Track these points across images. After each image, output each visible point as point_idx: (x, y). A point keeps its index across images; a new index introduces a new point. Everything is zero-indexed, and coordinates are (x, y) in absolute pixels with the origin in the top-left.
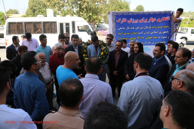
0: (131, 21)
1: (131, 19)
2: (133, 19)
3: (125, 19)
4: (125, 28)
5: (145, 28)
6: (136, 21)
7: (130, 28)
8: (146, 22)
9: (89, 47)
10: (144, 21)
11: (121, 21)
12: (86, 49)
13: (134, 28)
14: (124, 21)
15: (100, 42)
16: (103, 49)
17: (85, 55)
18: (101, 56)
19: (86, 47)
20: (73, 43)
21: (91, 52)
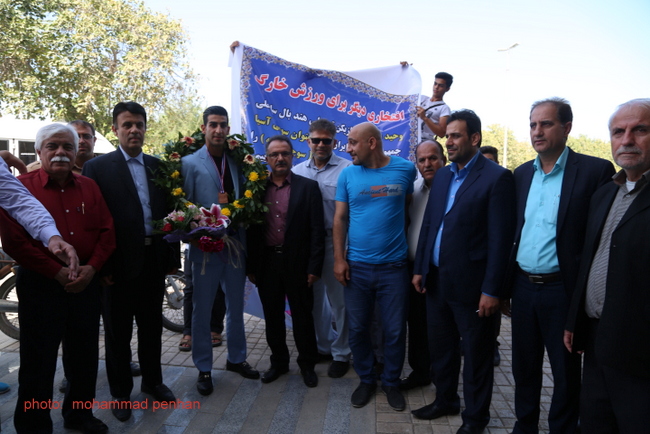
0: (302, 93)
1: (304, 87)
2: (311, 89)
3: (284, 80)
4: (275, 112)
5: (339, 129)
6: (318, 99)
7: (292, 116)
8: (344, 109)
9: (188, 159)
10: (339, 106)
11: (268, 82)
12: (179, 166)
13: (304, 118)
14: (276, 86)
15: (231, 140)
16: (251, 163)
17: (179, 190)
18: (251, 186)
19: (178, 160)
20: (123, 134)
21: (198, 179)
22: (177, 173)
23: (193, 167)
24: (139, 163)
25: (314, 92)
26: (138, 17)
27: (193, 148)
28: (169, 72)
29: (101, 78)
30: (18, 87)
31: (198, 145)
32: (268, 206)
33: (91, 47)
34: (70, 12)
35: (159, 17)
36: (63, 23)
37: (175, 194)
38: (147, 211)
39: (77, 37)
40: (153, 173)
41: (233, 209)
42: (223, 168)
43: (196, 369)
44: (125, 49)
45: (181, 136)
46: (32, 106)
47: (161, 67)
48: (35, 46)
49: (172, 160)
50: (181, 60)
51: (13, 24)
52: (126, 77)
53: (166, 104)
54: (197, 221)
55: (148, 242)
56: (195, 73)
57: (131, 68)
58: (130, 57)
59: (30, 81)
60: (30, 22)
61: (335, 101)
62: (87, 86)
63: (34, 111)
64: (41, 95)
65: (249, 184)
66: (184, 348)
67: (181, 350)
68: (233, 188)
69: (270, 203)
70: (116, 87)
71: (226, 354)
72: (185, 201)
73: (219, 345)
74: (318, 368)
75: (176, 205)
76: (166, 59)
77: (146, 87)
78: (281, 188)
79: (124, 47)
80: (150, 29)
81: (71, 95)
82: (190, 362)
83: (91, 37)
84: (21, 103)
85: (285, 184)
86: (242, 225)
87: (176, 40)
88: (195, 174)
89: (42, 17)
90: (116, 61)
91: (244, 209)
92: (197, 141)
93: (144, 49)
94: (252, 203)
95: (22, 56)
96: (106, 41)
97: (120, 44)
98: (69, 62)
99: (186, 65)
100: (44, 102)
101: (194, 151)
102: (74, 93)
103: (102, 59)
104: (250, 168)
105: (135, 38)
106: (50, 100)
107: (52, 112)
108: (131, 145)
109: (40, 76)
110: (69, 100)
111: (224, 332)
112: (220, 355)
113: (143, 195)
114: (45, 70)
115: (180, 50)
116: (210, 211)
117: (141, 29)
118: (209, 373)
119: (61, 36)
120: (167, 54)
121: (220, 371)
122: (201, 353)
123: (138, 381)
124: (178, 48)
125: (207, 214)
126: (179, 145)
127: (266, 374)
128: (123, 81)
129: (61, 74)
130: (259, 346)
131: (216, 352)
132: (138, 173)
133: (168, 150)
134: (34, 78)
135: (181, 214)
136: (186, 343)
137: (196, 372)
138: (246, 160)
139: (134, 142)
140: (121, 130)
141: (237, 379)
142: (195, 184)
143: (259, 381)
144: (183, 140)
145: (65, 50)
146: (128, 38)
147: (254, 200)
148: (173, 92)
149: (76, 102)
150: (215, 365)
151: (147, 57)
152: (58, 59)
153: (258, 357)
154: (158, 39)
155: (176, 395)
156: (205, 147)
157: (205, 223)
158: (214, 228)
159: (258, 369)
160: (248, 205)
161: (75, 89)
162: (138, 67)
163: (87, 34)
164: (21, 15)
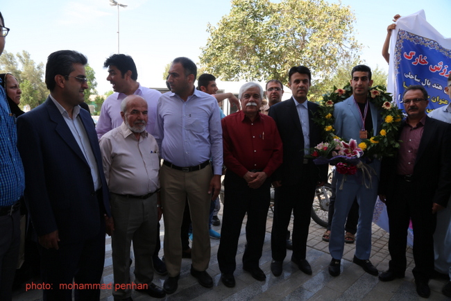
0: (439, 69)
1: (440, 65)
3: (425, 58)
4: (419, 81)
9: (339, 105)
12: (332, 110)
14: (421, 61)
15: (374, 90)
16: (388, 108)
17: (330, 127)
18: (386, 127)
19: (331, 105)
20: (294, 88)
21: (345, 120)
22: (330, 115)
23: (342, 111)
24: (304, 107)
25: (448, 69)
26: (319, 9)
27: (343, 97)
28: (340, 45)
29: (295, 53)
30: (248, 63)
31: (348, 94)
32: (400, 143)
33: (289, 34)
34: (278, 14)
35: (334, 7)
36: (274, 21)
37: (327, 130)
38: (307, 141)
39: (281, 29)
40: (313, 114)
41: (369, 144)
42: (366, 112)
43: (330, 256)
44: (311, 33)
45: (335, 88)
46: (255, 74)
47: (333, 42)
48: (258, 38)
49: (327, 106)
50: (348, 35)
51: (247, 27)
52: (310, 51)
53: (337, 67)
54: (337, 151)
55: (306, 162)
56: (359, 44)
57: (314, 44)
58: (314, 37)
59: (254, 59)
60: (256, 25)
62: (286, 59)
63: (256, 77)
64: (260, 67)
65: (384, 125)
66: (325, 239)
67: (324, 240)
68: (372, 127)
69: (401, 141)
70: (303, 58)
71: (355, 250)
72: (333, 135)
73: (352, 243)
74: (432, 283)
75: (327, 137)
76: (338, 36)
77: (323, 57)
78: (415, 129)
79: (310, 31)
80: (328, 16)
81: (276, 66)
82: (327, 249)
83: (289, 28)
84: (249, 72)
85: (419, 125)
86: (376, 156)
87: (346, 21)
88: (343, 116)
89: (262, 20)
90: (304, 41)
91: (378, 144)
92: (347, 92)
93: (324, 30)
94: (386, 140)
95: (251, 45)
96: (299, 29)
97: (308, 30)
98: (276, 45)
99: (352, 38)
100: (261, 71)
101: (344, 99)
102: (278, 65)
103: (296, 41)
104: (386, 112)
105: (318, 24)
106: (264, 70)
107: (265, 77)
108: (299, 95)
109: (260, 56)
110: (275, 69)
111: (356, 235)
112: (350, 251)
113: (305, 129)
114: (263, 52)
115: (348, 28)
116: (348, 144)
117: (321, 17)
118: (340, 261)
119: (272, 30)
120: (338, 32)
121: (348, 262)
122: (335, 246)
123: (289, 254)
124: (347, 27)
125: (346, 146)
126: (333, 95)
127: (384, 274)
128: (308, 54)
129: (271, 53)
130: (383, 251)
131: (347, 247)
132: (303, 115)
133: (326, 98)
134: (256, 57)
135: (327, 145)
136: (328, 236)
137: (330, 258)
138: (384, 106)
139: (301, 93)
140: (293, 85)
141: (360, 271)
142: (342, 123)
143: (377, 278)
144: (337, 92)
145: (274, 38)
146: (313, 24)
147: (387, 137)
148: (342, 59)
149: (279, 70)
150: (345, 256)
151: (325, 36)
152: (270, 44)
153: (381, 259)
154: (333, 22)
155: (313, 270)
156: (352, 97)
157: (343, 153)
158: (350, 157)
159: (378, 268)
160: (382, 141)
161: (279, 61)
162: (319, 44)
163: (287, 26)
164: (252, 21)
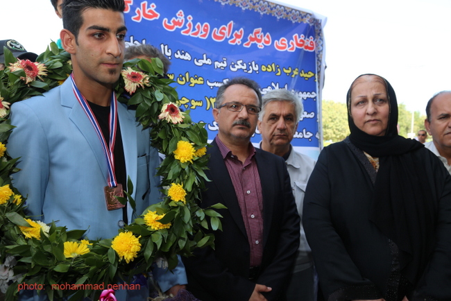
0: (179, 24)
1: (180, 16)
2: (190, 18)
3: (153, 7)
5: (234, 67)
6: (200, 31)
7: (173, 54)
8: (238, 41)
10: (232, 37)
13: (187, 57)
16: (177, 120)
18: (181, 173)
25: (194, 22)
61: (226, 32)
65: (175, 170)
104: (174, 132)
138: (164, 114)
147: (191, 205)
